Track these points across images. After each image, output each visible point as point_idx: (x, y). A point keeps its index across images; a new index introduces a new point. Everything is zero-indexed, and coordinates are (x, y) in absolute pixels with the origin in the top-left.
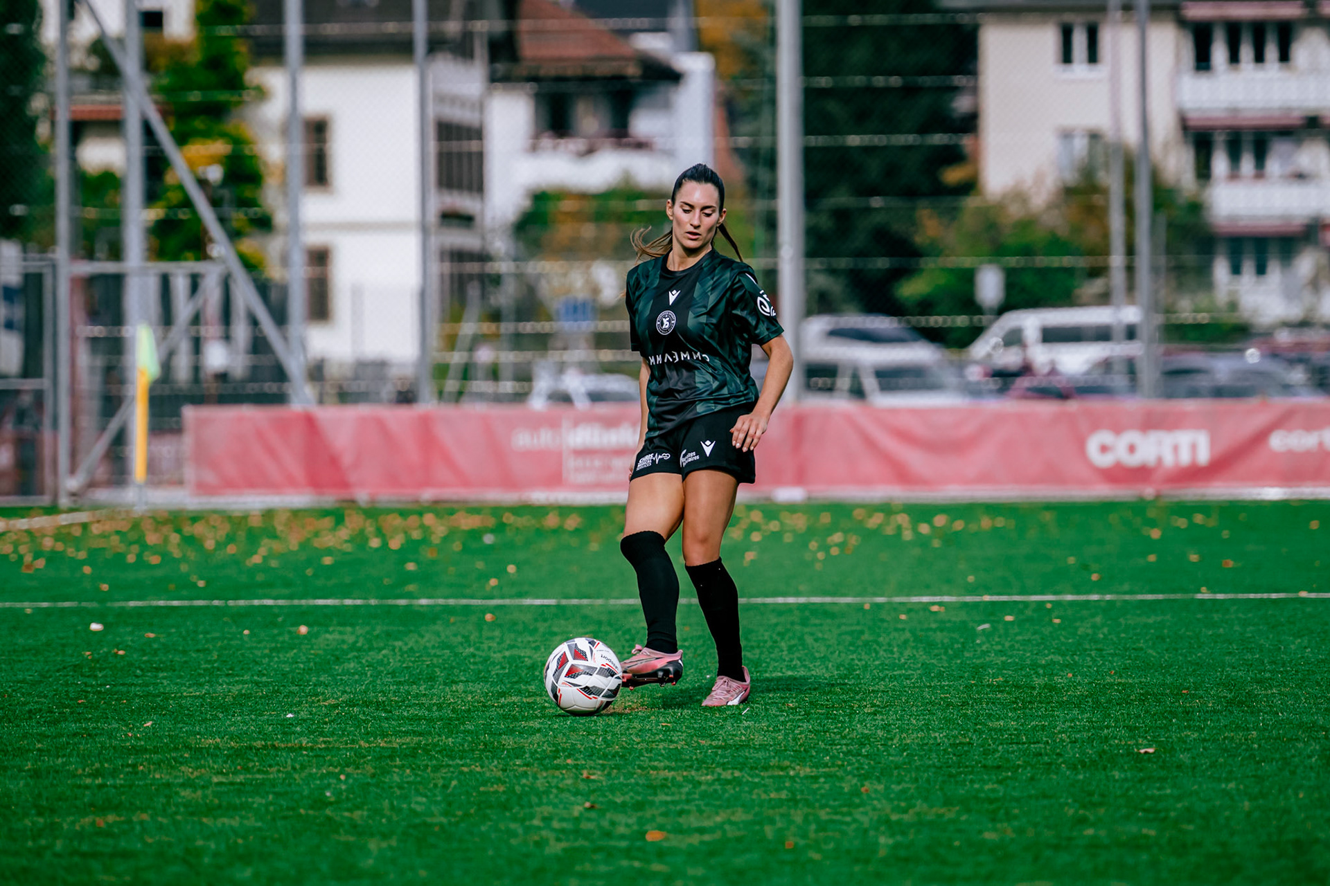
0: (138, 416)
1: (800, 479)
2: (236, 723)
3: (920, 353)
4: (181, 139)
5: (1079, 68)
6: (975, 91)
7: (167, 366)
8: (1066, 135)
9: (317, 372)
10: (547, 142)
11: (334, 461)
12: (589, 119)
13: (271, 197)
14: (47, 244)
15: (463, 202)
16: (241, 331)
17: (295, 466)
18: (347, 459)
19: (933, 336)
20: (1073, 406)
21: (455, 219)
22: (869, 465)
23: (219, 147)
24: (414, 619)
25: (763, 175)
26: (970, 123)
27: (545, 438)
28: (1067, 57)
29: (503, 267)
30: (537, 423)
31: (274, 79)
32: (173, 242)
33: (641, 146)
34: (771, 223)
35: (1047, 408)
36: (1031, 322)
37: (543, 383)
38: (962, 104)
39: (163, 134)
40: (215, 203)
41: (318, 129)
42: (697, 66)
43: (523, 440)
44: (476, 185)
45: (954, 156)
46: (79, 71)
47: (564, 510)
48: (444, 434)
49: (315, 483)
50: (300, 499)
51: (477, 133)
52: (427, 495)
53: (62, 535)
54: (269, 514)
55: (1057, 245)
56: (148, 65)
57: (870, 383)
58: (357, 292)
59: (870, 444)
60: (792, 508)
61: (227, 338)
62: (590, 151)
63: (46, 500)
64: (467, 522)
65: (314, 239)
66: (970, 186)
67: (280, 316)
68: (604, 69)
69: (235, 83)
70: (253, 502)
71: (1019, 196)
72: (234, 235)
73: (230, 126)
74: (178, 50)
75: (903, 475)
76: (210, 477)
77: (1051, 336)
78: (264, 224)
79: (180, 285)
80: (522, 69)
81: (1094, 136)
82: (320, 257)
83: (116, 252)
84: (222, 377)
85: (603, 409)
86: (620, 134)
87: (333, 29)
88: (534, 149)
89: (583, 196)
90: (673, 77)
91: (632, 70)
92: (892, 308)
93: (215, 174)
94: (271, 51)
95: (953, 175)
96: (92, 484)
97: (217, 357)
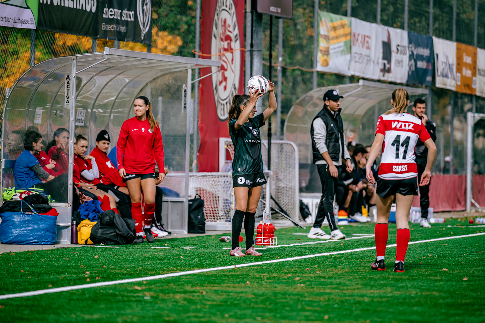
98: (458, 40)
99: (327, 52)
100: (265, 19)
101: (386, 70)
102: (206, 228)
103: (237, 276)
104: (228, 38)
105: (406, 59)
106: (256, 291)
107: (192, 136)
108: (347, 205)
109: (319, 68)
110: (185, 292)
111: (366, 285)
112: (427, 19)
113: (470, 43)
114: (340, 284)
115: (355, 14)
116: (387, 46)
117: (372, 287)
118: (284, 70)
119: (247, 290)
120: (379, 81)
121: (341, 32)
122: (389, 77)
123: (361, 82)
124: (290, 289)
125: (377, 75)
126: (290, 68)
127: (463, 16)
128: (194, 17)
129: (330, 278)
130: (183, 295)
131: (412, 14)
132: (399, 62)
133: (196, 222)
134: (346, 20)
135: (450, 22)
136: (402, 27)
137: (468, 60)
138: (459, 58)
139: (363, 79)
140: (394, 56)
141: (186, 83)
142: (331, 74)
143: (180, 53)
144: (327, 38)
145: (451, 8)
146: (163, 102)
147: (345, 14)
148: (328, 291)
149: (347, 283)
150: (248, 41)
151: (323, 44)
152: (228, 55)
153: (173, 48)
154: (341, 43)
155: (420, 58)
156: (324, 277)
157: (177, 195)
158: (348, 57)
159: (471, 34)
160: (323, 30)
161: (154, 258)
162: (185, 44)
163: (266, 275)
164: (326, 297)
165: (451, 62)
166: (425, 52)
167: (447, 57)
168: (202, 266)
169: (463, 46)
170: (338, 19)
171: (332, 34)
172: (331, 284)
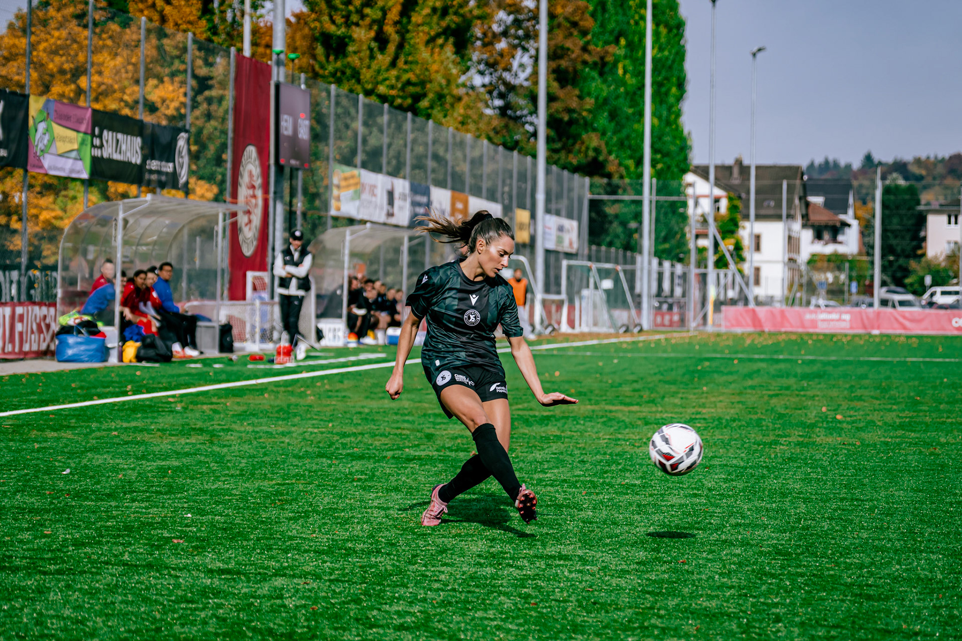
0: (710, 307)
1: (878, 328)
2: (733, 386)
3: (909, 297)
4: (723, 238)
5: (953, 225)
6: (926, 231)
7: (718, 295)
8: (949, 243)
9: (756, 298)
10: (816, 241)
11: (759, 321)
12: (826, 236)
13: (746, 254)
14: (688, 264)
15: (794, 256)
16: (737, 288)
17: (749, 321)
18: (763, 320)
19: (914, 293)
20: (949, 311)
21: (791, 260)
22: (896, 325)
23: (732, 241)
24: (778, 361)
25: (870, 251)
26: (924, 239)
27: (813, 316)
28: (950, 223)
29: (804, 273)
30: (811, 312)
31: (747, 224)
32: (720, 264)
33: (840, 243)
34: (872, 263)
35: (942, 312)
36: (939, 289)
37: (813, 301)
38: (922, 234)
39: (719, 237)
40: (732, 255)
41: (758, 238)
42: (855, 223)
43: (808, 317)
44: (798, 251)
45: (920, 247)
46: (698, 221)
47: (818, 334)
48: (787, 314)
49: (754, 326)
50: (750, 329)
51: (799, 239)
52: (783, 330)
53: (691, 338)
54: (743, 334)
55: (946, 270)
56: (715, 220)
57: (897, 304)
58: (767, 278)
59: (896, 319)
60: (876, 336)
61: (733, 288)
62: (826, 244)
63: (686, 329)
64: (793, 337)
65: (756, 265)
66: (924, 255)
67: (747, 284)
68: (831, 223)
69: (736, 225)
70: (739, 330)
71: (936, 257)
72: (736, 263)
73: (736, 235)
74: (723, 217)
75: (905, 328)
76: (728, 324)
77: (943, 293)
78: (742, 259)
79: (722, 276)
80: (810, 223)
81: (956, 243)
82: (757, 270)
83: (706, 267)
84: (731, 299)
85: (829, 309)
86: (834, 240)
87: (763, 212)
88: (813, 242)
89: (824, 255)
90: (849, 226)
91: (838, 225)
92: (903, 285)
93: (731, 248)
94: (746, 217)
95: (919, 252)
96: (698, 325)
97: (731, 294)
98: (453, 189)
99: (338, 199)
100: (287, 171)
101: (390, 215)
102: (234, 349)
103: (257, 390)
104: (253, 187)
105: (407, 205)
106: (272, 403)
107: (223, 270)
108: (356, 329)
109: (333, 212)
110: (212, 403)
111: (367, 398)
112: (426, 171)
113: (462, 190)
114: (344, 397)
115: (364, 166)
116: (391, 194)
117: (372, 399)
118: (304, 215)
119: (265, 401)
120: (385, 224)
121: (352, 181)
122: (393, 221)
123: (368, 225)
124: (302, 402)
125: (382, 218)
126: (309, 214)
127: (457, 169)
128: (226, 169)
129: (337, 391)
130: (209, 406)
131: (414, 167)
132: (401, 208)
133: (226, 344)
134: (356, 172)
135: (446, 174)
136: (404, 178)
137: (460, 206)
138: (453, 205)
139: (372, 222)
140: (397, 203)
141: (217, 224)
142: (344, 218)
143: (217, 199)
144: (338, 187)
145: (446, 162)
146: (202, 241)
147: (355, 166)
148: (334, 403)
149: (351, 395)
150: (272, 189)
151: (335, 192)
152: (253, 201)
153: (210, 195)
154: (351, 191)
155: (419, 204)
156: (331, 391)
157: (209, 320)
158: (357, 203)
159: (463, 183)
160: (335, 181)
161: (188, 374)
162: (221, 192)
163: (282, 389)
164: (332, 408)
165: (444, 207)
166: (424, 200)
167: (441, 204)
168: (228, 381)
169: (457, 194)
170: (348, 171)
171: (343, 183)
172: (337, 396)
